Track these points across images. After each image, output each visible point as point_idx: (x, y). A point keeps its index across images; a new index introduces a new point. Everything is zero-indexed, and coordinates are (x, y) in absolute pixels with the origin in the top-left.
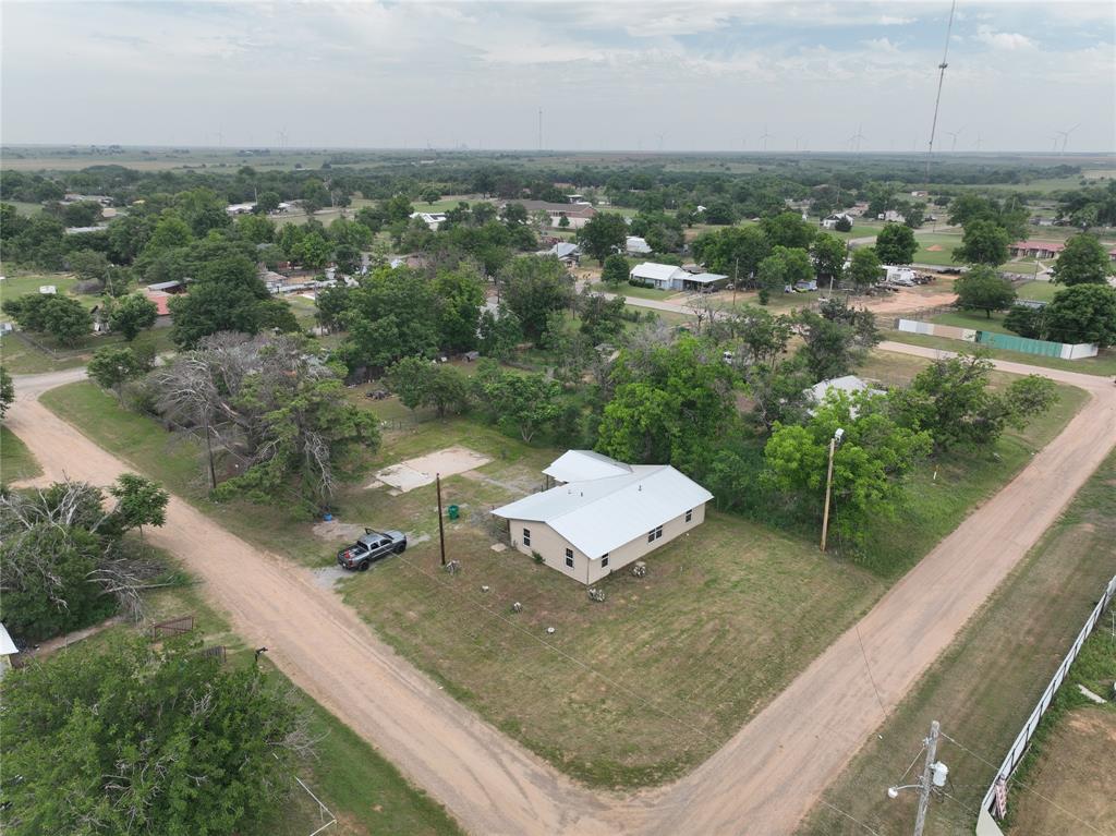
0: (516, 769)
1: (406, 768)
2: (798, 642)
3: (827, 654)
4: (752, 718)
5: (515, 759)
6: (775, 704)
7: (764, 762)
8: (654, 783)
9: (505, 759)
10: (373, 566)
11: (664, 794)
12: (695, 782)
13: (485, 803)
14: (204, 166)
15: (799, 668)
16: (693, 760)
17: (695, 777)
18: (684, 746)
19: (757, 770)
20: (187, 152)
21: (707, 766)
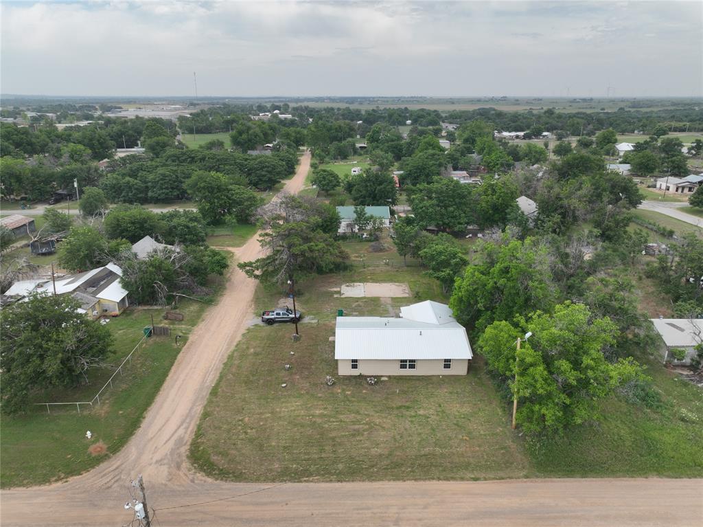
0: (181, 431)
1: (154, 407)
2: (397, 465)
3: (405, 483)
4: (301, 482)
5: (187, 428)
6: (323, 485)
7: (265, 504)
8: (209, 474)
9: (185, 425)
10: (276, 325)
11: (205, 482)
12: (223, 487)
13: (150, 435)
14: (542, 108)
15: (371, 477)
16: (239, 477)
17: (227, 486)
18: (245, 469)
19: (257, 504)
20: (541, 100)
21: (241, 485)
